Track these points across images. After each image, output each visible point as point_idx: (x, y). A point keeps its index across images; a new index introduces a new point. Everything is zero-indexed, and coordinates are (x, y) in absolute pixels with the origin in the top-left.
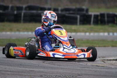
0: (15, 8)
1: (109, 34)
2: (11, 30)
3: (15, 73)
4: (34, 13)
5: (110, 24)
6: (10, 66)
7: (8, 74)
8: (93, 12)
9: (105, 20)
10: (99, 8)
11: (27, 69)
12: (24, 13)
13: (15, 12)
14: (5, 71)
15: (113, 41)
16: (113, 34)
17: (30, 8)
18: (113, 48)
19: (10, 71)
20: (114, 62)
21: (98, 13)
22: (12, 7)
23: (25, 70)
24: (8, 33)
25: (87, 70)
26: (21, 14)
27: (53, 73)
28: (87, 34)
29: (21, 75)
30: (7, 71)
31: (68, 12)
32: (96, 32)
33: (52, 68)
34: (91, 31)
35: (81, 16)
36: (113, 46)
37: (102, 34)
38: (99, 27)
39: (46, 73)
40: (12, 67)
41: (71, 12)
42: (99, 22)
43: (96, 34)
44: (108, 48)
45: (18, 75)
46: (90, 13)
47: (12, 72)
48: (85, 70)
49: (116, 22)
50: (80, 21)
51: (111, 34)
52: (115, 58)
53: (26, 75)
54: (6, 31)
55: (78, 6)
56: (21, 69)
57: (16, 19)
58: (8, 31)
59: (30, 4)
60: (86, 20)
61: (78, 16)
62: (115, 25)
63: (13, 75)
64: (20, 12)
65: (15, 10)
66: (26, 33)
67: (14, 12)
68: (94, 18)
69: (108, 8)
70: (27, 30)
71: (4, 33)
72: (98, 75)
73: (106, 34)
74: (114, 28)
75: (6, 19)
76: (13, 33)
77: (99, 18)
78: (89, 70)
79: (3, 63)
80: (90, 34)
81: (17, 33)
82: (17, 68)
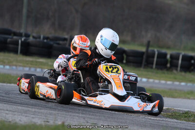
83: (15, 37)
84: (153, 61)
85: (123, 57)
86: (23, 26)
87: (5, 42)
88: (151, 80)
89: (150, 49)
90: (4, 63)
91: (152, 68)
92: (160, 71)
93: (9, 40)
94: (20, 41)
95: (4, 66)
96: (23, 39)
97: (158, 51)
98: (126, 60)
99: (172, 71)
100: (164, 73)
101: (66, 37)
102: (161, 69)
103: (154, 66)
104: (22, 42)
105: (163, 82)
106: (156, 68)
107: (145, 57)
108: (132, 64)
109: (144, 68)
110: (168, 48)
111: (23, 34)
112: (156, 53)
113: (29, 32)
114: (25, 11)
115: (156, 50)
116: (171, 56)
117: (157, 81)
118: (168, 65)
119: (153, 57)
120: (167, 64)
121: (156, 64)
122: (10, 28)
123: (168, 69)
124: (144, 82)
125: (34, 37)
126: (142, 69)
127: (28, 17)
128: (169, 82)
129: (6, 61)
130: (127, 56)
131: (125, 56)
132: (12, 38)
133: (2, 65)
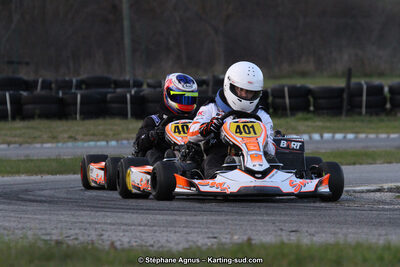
2: (54, 138)
5: (300, 115)
9: (284, 103)
12: (82, 95)
13: (61, 94)
26: (77, 98)
49: (312, 108)
54: (42, 143)
58: (47, 142)
62: (310, 115)
66: (92, 143)
67: (58, 93)
70: (95, 136)
74: (309, 123)
75: (37, 111)
76: (60, 145)
77: (270, 99)
81: (70, 144)
83: (119, 90)
84: (361, 102)
85: (309, 106)
86: (128, 68)
87: (103, 100)
88: (362, 136)
89: (354, 81)
90: (106, 138)
91: (360, 114)
92: (374, 118)
93: (109, 96)
94: (128, 96)
95: (107, 142)
96: (133, 92)
97: (366, 83)
98: (314, 106)
99: (395, 115)
100: (382, 121)
101: (205, 78)
102: (377, 114)
103: (364, 110)
104: (131, 96)
105: (383, 136)
106: (366, 112)
107: (345, 96)
108: (325, 111)
109: (347, 115)
110: (381, 75)
111: (131, 82)
112: (365, 87)
113: (140, 78)
114: (127, 41)
115: (363, 82)
116: (391, 90)
117: (372, 136)
118: (388, 106)
119: (361, 95)
120: (385, 103)
121: (366, 107)
122: (106, 75)
123: (389, 113)
124: (350, 141)
125: (149, 86)
126: (343, 118)
127: (134, 51)
128: (393, 136)
129: (110, 133)
130: (315, 99)
131: (311, 100)
132: (114, 92)
133: (103, 140)
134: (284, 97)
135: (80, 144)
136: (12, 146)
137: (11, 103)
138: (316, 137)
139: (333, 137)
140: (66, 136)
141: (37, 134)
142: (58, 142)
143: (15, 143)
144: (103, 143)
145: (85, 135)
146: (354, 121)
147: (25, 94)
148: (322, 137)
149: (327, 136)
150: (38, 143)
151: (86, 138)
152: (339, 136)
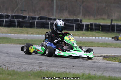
0: (31, 18)
1: (96, 38)
2: (27, 33)
3: (28, 64)
4: (44, 22)
5: (97, 31)
6: (26, 58)
7: (24, 65)
8: (85, 22)
9: (93, 28)
10: (90, 19)
11: (37, 61)
12: (37, 22)
13: (31, 21)
14: (22, 62)
15: (98, 43)
16: (99, 38)
17: (41, 18)
18: (98, 48)
19: (25, 63)
20: (98, 57)
21: (89, 23)
22: (29, 17)
23: (36, 62)
24: (26, 35)
25: (79, 63)
26: (35, 22)
27: (55, 65)
28: (81, 37)
29: (32, 65)
30: (23, 62)
31: (67, 22)
32: (87, 36)
33: (55, 61)
34: (83, 35)
35: (76, 25)
36: (98, 47)
37: (91, 38)
38: (89, 33)
39: (50, 64)
40: (27, 60)
41: (70, 22)
42: (89, 30)
43: (87, 38)
44: (95, 47)
45: (31, 65)
46: (83, 23)
47: (27, 63)
48: (77, 63)
49: (101, 30)
50: (76, 28)
51: (97, 38)
52: (99, 55)
53: (36, 66)
54: (24, 34)
55: (75, 18)
56: (32, 61)
57: (31, 26)
58: (25, 34)
59: (41, 16)
60: (80, 27)
61: (75, 25)
62: (100, 32)
63: (27, 65)
64: (34, 20)
65: (31, 19)
66: (38, 36)
68: (86, 26)
69: (95, 20)
70: (39, 33)
71: (22, 35)
72: (87, 67)
73: (94, 38)
74: (99, 34)
75: (24, 25)
76: (29, 35)
77: (89, 26)
78: (81, 63)
79: (21, 56)
80: (82, 38)
81: (32, 35)
82: (30, 60)
85: (100, 28)
91: (114, 32)
94: (50, 23)
95: (42, 35)
102: (119, 33)
103: (115, 31)
108: (105, 31)
112: (116, 25)
119: (115, 27)
121: (116, 30)
126: (109, 33)
129: (43, 33)
130: (102, 27)
131: (101, 27)
133: (41, 35)
134: (93, 26)
135: (34, 35)
136: (16, 35)
137: (17, 23)
138: (100, 38)
139: (105, 38)
140: (31, 33)
141: (23, 31)
142: (28, 34)
143: (16, 34)
144: (41, 36)
145: (36, 33)
146: (112, 34)
147: (21, 20)
148: (102, 38)
149: (103, 38)
150: (23, 34)
151: (36, 34)
152: (107, 38)
